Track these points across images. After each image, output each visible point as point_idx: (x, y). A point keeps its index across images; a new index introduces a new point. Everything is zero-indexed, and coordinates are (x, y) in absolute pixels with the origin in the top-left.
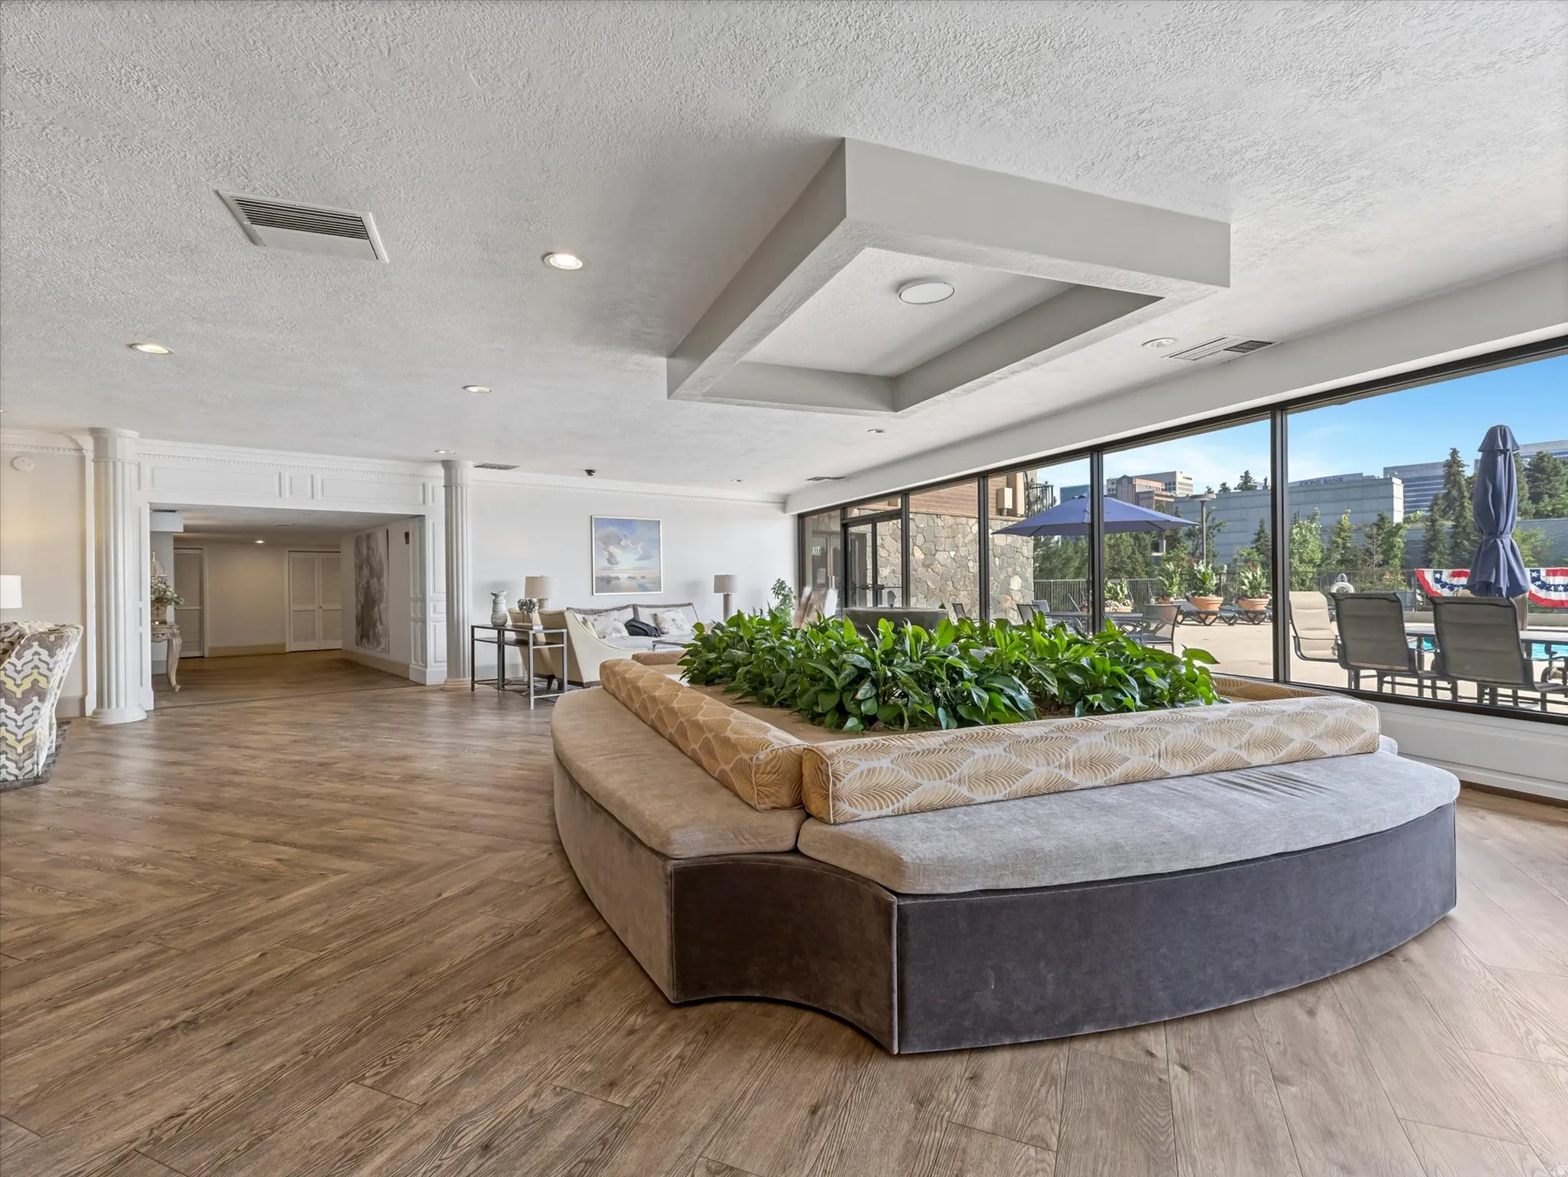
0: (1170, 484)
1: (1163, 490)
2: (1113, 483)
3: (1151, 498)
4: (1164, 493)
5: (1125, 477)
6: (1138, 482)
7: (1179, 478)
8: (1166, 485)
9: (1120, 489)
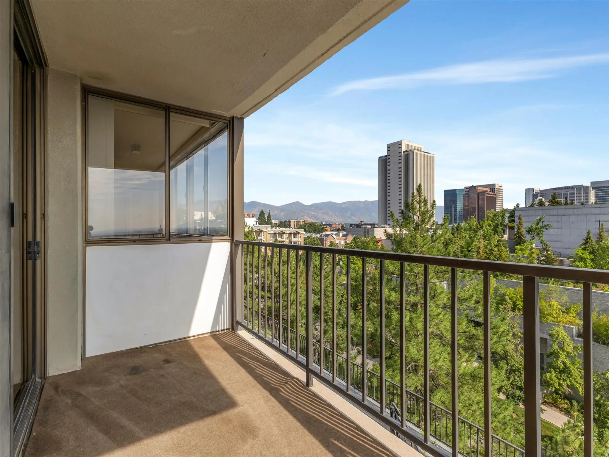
0: (493, 189)
1: (489, 191)
2: (467, 189)
3: (484, 195)
4: (490, 193)
5: (473, 186)
6: (478, 188)
7: (497, 187)
8: (491, 189)
9: (470, 191)
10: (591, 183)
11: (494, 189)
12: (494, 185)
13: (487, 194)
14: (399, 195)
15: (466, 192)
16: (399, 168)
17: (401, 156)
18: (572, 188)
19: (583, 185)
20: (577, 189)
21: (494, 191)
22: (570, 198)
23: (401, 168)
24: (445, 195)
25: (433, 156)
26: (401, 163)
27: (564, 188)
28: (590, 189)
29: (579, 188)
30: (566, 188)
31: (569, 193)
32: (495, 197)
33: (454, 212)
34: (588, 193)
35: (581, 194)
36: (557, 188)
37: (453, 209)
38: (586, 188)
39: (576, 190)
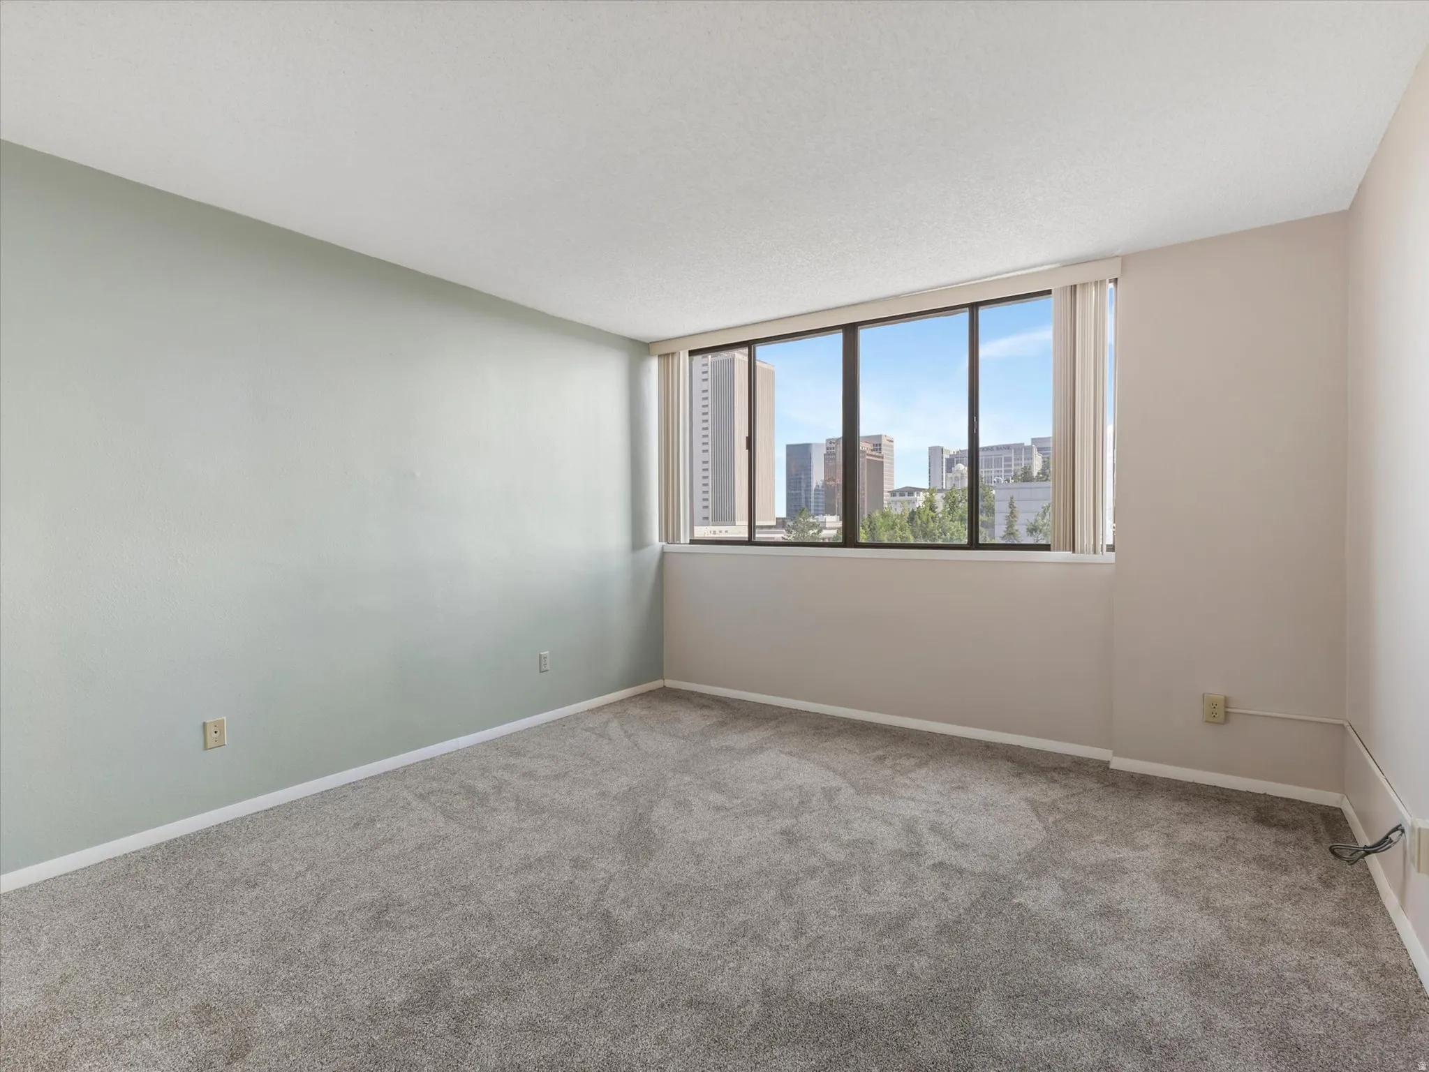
10: (1033, 439)
11: (880, 445)
12: (880, 437)
13: (868, 455)
14: (704, 451)
15: (829, 451)
16: (704, 391)
17: (707, 365)
18: (1008, 447)
19: (1023, 444)
20: (1015, 450)
21: (880, 449)
22: (1005, 467)
23: (707, 391)
24: (788, 455)
25: (771, 368)
26: (706, 380)
27: (995, 448)
28: (1035, 450)
29: (1018, 448)
30: (998, 448)
31: (1003, 457)
32: (883, 462)
33: (806, 490)
34: (1032, 459)
35: (1021, 460)
36: (985, 447)
37: (803, 485)
38: (1029, 449)
39: (1015, 452)
